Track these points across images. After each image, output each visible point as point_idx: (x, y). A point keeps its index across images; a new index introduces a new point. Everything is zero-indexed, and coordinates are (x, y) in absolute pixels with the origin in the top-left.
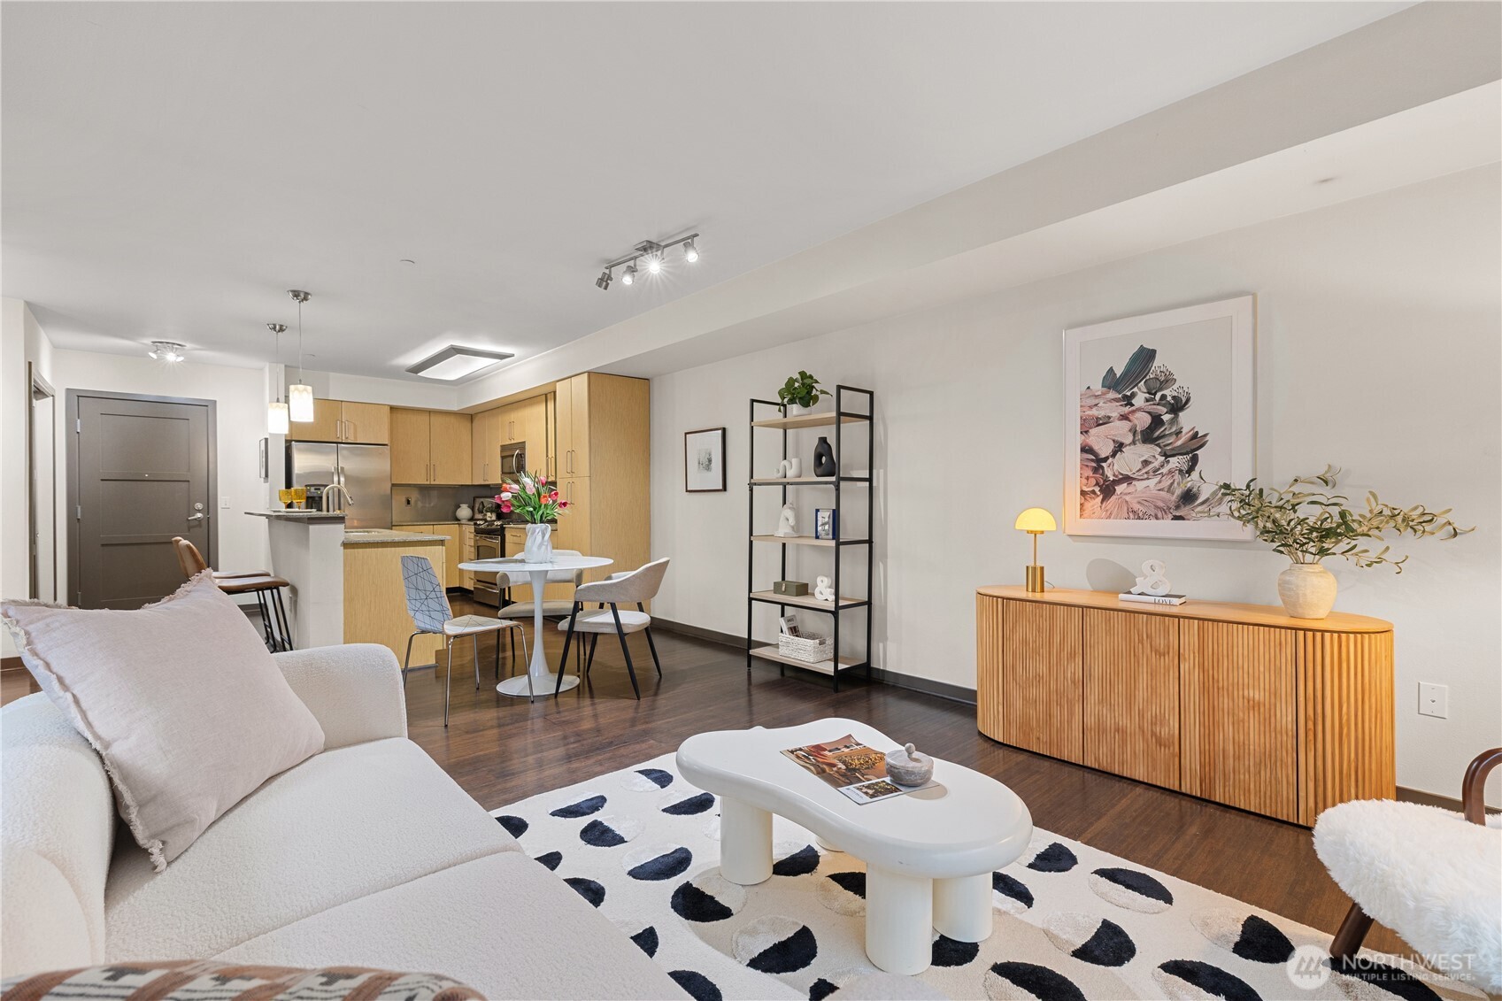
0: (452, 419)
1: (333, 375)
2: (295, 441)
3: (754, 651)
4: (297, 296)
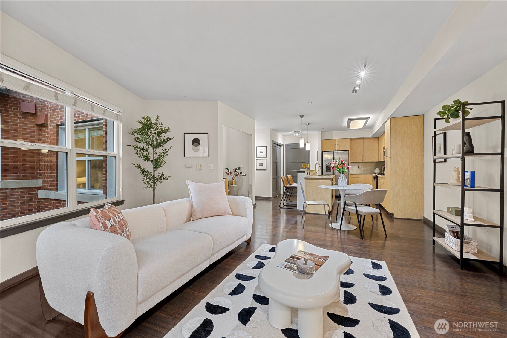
0: (371, 140)
1: (334, 132)
2: (324, 151)
3: (434, 238)
4: (301, 117)
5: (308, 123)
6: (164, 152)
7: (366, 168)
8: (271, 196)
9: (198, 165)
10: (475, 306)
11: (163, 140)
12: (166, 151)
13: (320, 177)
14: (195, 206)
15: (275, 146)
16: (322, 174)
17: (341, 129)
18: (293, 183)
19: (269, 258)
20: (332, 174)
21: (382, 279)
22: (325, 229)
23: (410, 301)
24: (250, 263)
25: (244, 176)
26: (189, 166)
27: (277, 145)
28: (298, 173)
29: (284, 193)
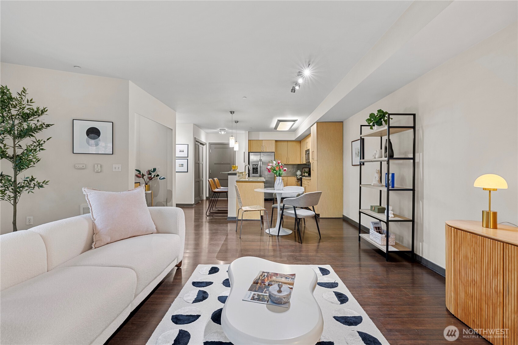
0: (294, 143)
1: (260, 133)
2: (251, 152)
3: (361, 235)
4: (231, 113)
5: (237, 121)
6: (35, 144)
7: (289, 170)
8: (193, 203)
9: (95, 165)
10: (411, 295)
11: (33, 126)
12: (39, 143)
13: (247, 180)
14: (99, 225)
15: (198, 143)
16: (249, 176)
17: (268, 130)
18: (220, 187)
19: (211, 283)
20: (258, 176)
21: (334, 285)
22: (261, 236)
23: (365, 304)
24: (188, 296)
25: (162, 179)
26: (81, 166)
27: (200, 143)
28: (229, 176)
29: (207, 198)
